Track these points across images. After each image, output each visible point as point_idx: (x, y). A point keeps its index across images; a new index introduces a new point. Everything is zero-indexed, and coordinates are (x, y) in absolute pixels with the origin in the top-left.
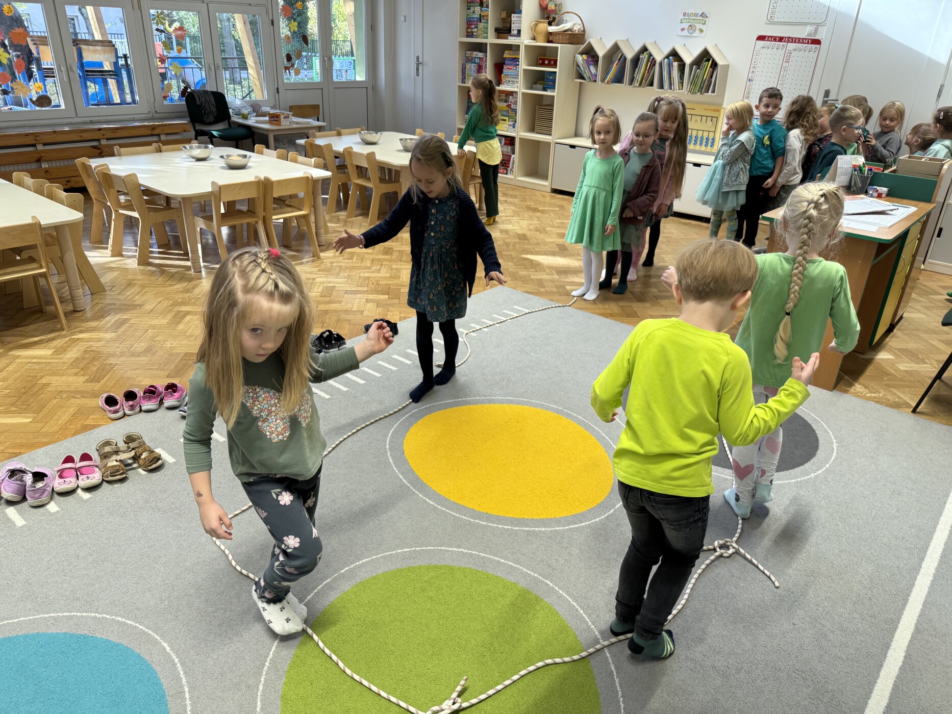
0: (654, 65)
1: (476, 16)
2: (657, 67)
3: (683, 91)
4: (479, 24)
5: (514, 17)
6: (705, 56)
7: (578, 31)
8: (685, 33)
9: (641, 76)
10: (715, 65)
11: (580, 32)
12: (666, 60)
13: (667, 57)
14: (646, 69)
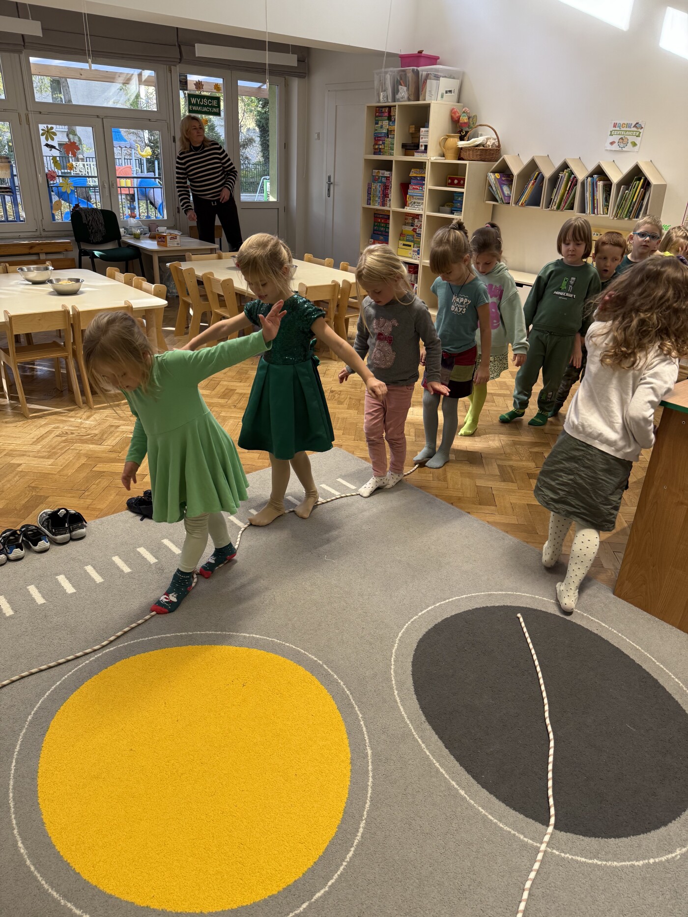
0: (576, 185)
1: (384, 131)
2: (579, 187)
3: (608, 215)
4: (386, 139)
5: (422, 131)
6: (636, 173)
7: (492, 146)
8: (615, 147)
9: (559, 197)
10: (647, 184)
11: (495, 148)
12: (589, 179)
13: (591, 175)
14: (565, 190)
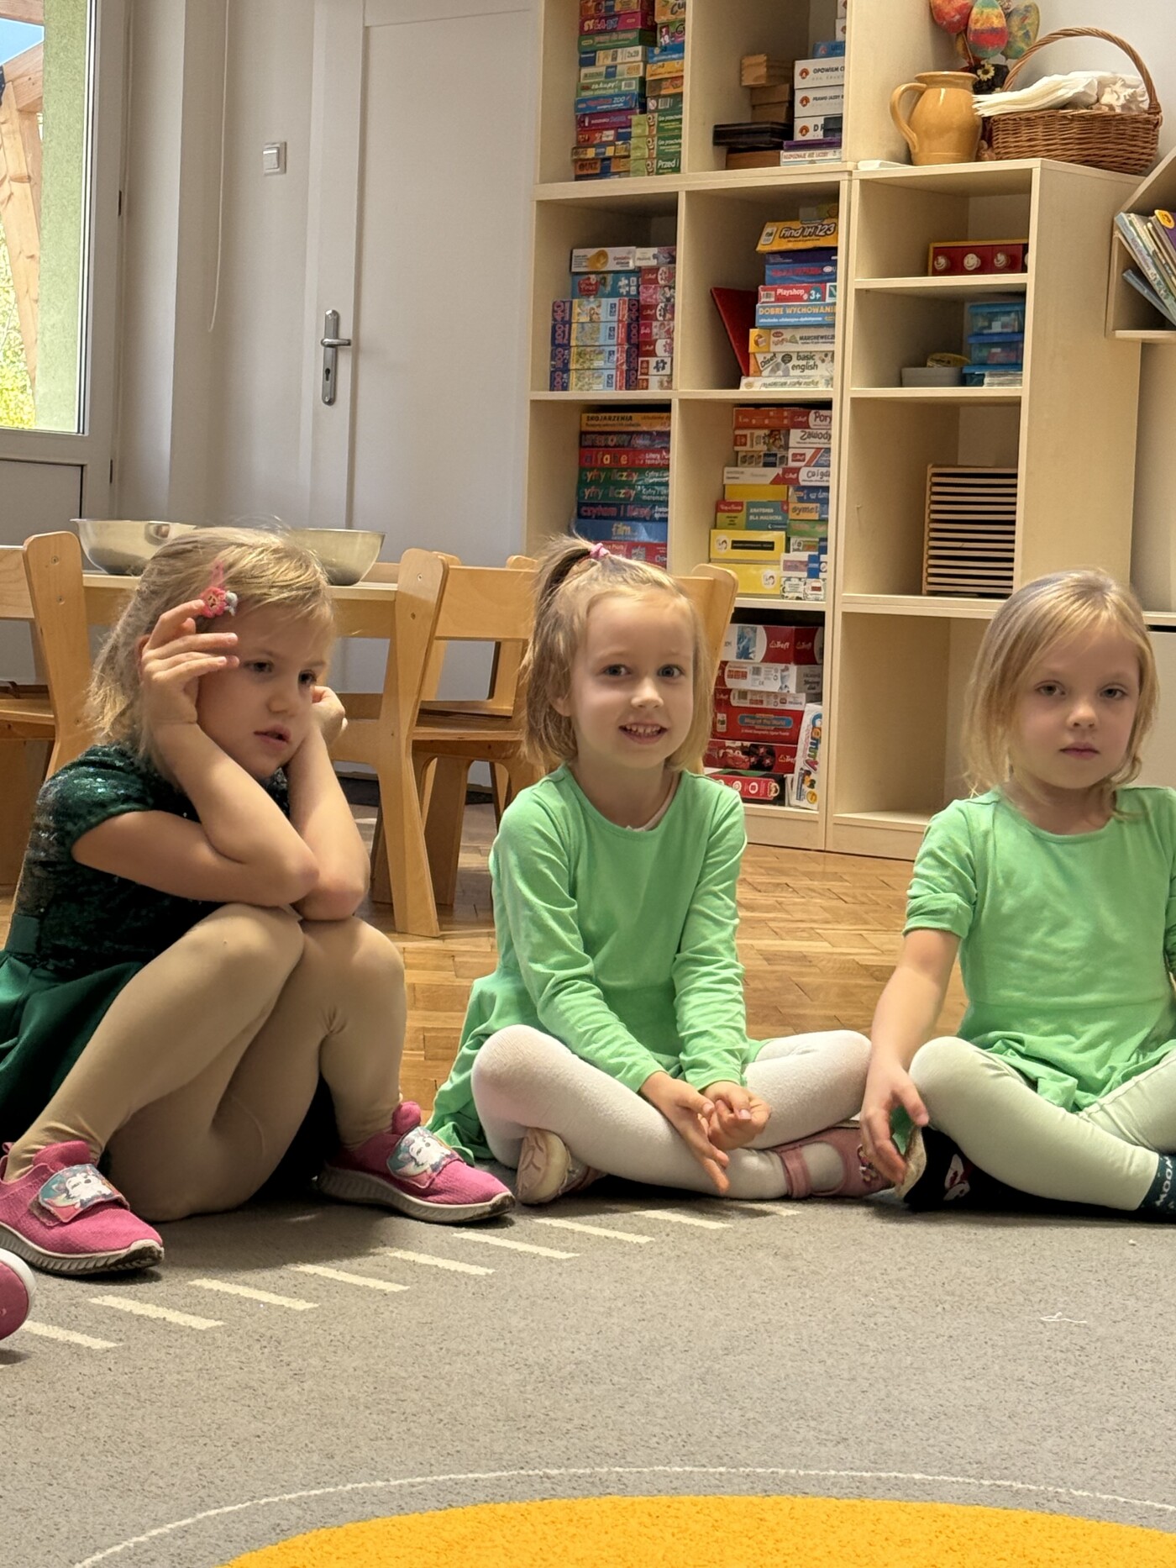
1: (622, 88)
4: (636, 118)
5: (809, 75)
7: (1126, 106)
11: (1136, 113)
